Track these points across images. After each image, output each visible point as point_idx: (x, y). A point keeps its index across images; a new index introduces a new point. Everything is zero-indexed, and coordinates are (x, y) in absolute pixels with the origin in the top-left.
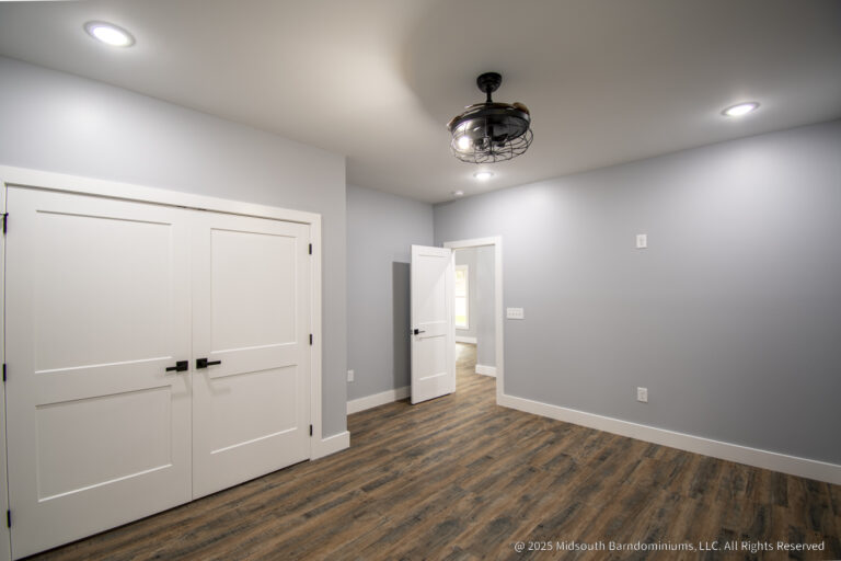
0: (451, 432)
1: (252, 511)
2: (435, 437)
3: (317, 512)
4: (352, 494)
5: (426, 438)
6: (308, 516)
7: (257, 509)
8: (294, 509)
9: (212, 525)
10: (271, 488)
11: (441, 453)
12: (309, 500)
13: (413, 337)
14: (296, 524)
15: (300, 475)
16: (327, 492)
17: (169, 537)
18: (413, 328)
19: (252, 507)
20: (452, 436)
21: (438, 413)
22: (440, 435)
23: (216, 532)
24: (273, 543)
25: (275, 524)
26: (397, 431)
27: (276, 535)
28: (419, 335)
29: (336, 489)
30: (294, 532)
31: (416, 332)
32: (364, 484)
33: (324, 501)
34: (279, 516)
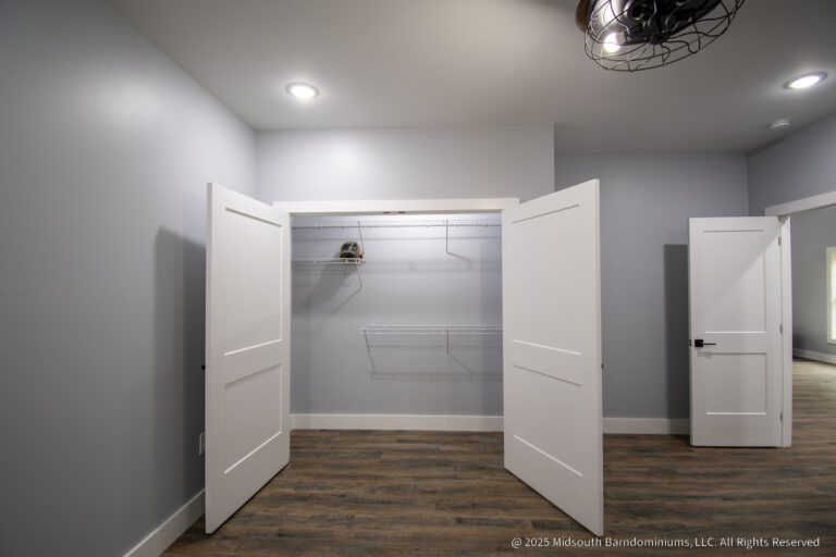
0: (728, 504)
1: (424, 492)
2: (690, 502)
3: (470, 522)
4: (518, 522)
5: (673, 498)
6: (460, 521)
7: (429, 492)
8: (455, 508)
9: (390, 489)
10: (455, 478)
11: (683, 527)
12: (474, 506)
13: (694, 351)
14: (444, 523)
15: (488, 477)
16: (496, 506)
17: (360, 485)
18: (694, 336)
19: (427, 489)
20: (722, 511)
21: (727, 470)
22: (702, 503)
23: (388, 497)
24: (413, 530)
25: (428, 513)
26: (638, 473)
27: (421, 524)
28: (705, 349)
29: (506, 508)
30: (434, 530)
31: (699, 343)
32: (537, 518)
33: (486, 514)
34: (438, 507)
